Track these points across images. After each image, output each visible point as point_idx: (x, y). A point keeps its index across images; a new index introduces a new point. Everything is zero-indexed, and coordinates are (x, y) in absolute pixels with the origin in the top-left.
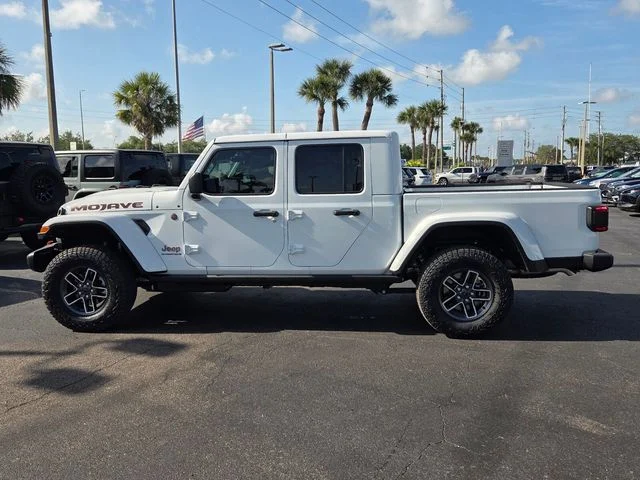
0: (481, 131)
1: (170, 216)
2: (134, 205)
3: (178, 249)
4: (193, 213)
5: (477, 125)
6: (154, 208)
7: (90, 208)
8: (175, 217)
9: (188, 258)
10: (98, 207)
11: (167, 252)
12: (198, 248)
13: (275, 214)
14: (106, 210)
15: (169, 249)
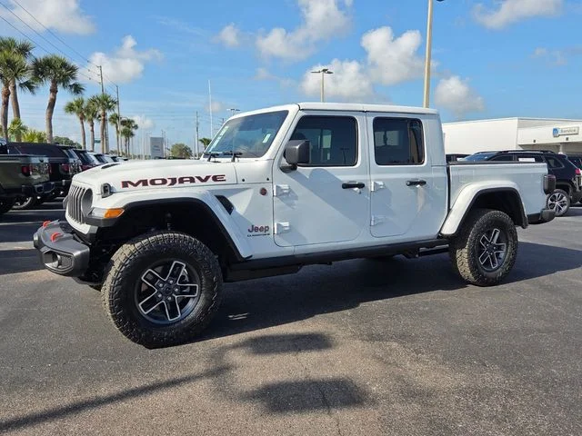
0: (136, 127)
1: (259, 190)
2: (215, 178)
3: (267, 229)
4: (284, 186)
5: (133, 121)
6: (240, 181)
7: (153, 182)
8: (264, 192)
9: (278, 239)
10: (164, 181)
11: (254, 233)
12: (290, 226)
13: (361, 186)
14: (177, 184)
15: (256, 229)
